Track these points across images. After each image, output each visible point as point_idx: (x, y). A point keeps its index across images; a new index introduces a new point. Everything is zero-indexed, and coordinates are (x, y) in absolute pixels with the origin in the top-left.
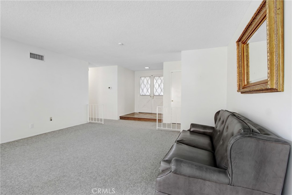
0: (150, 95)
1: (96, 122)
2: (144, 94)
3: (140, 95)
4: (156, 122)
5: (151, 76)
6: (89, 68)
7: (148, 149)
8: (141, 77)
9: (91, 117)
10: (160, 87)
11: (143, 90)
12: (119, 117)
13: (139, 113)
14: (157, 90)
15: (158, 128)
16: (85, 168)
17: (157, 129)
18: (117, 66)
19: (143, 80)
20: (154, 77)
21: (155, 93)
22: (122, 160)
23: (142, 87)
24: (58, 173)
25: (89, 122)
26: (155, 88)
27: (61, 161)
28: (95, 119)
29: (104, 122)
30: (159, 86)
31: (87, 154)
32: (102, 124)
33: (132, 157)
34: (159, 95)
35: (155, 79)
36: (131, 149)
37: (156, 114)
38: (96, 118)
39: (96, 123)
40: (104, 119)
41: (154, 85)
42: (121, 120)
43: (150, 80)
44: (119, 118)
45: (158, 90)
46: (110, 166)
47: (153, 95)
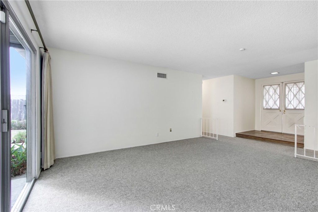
0: (279, 109)
1: (210, 137)
2: (270, 108)
3: (264, 109)
4: (294, 146)
5: (281, 84)
6: (203, 81)
7: (286, 182)
8: (264, 86)
9: (204, 132)
10: (296, 98)
11: (267, 103)
12: (235, 134)
13: (262, 131)
14: (290, 102)
15: (297, 155)
16: (207, 185)
17: (295, 156)
18: (233, 76)
19: (268, 90)
20: (286, 84)
21: (288, 106)
22: (248, 186)
23: (266, 98)
24: (182, 182)
25: (202, 136)
26: (287, 99)
27: (183, 171)
28: (208, 134)
29: (218, 138)
30: (295, 96)
31: (206, 169)
32: (216, 140)
33: (262, 186)
34: (295, 109)
35: (287, 87)
36: (258, 176)
37: (294, 135)
38: (210, 133)
39: (210, 139)
40: (218, 135)
41: (285, 95)
42: (238, 138)
43: (279, 88)
44: (235, 136)
45: (292, 102)
46: (235, 190)
47: (283, 109)
